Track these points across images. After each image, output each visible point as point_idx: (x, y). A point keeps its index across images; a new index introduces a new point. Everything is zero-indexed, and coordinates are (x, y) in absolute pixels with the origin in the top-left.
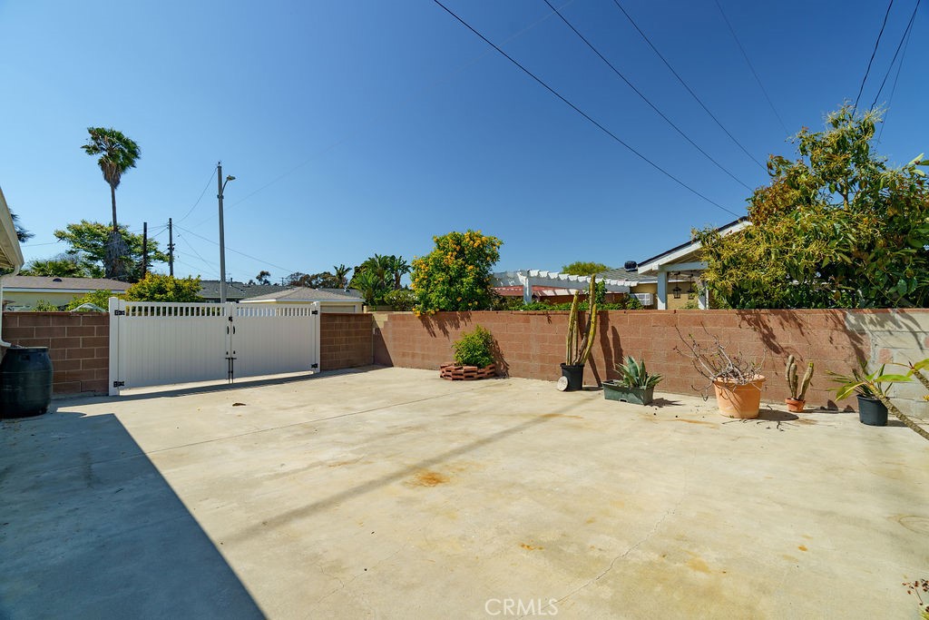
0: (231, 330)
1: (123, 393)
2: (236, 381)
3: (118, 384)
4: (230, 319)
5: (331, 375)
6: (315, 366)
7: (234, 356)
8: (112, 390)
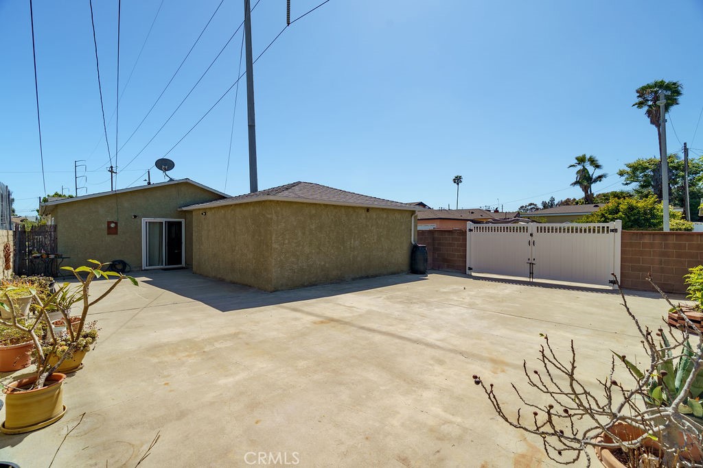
0: (531, 243)
1: (473, 274)
2: (535, 280)
3: (470, 269)
4: (531, 235)
5: (634, 295)
6: (613, 282)
7: (534, 262)
8: (468, 272)
